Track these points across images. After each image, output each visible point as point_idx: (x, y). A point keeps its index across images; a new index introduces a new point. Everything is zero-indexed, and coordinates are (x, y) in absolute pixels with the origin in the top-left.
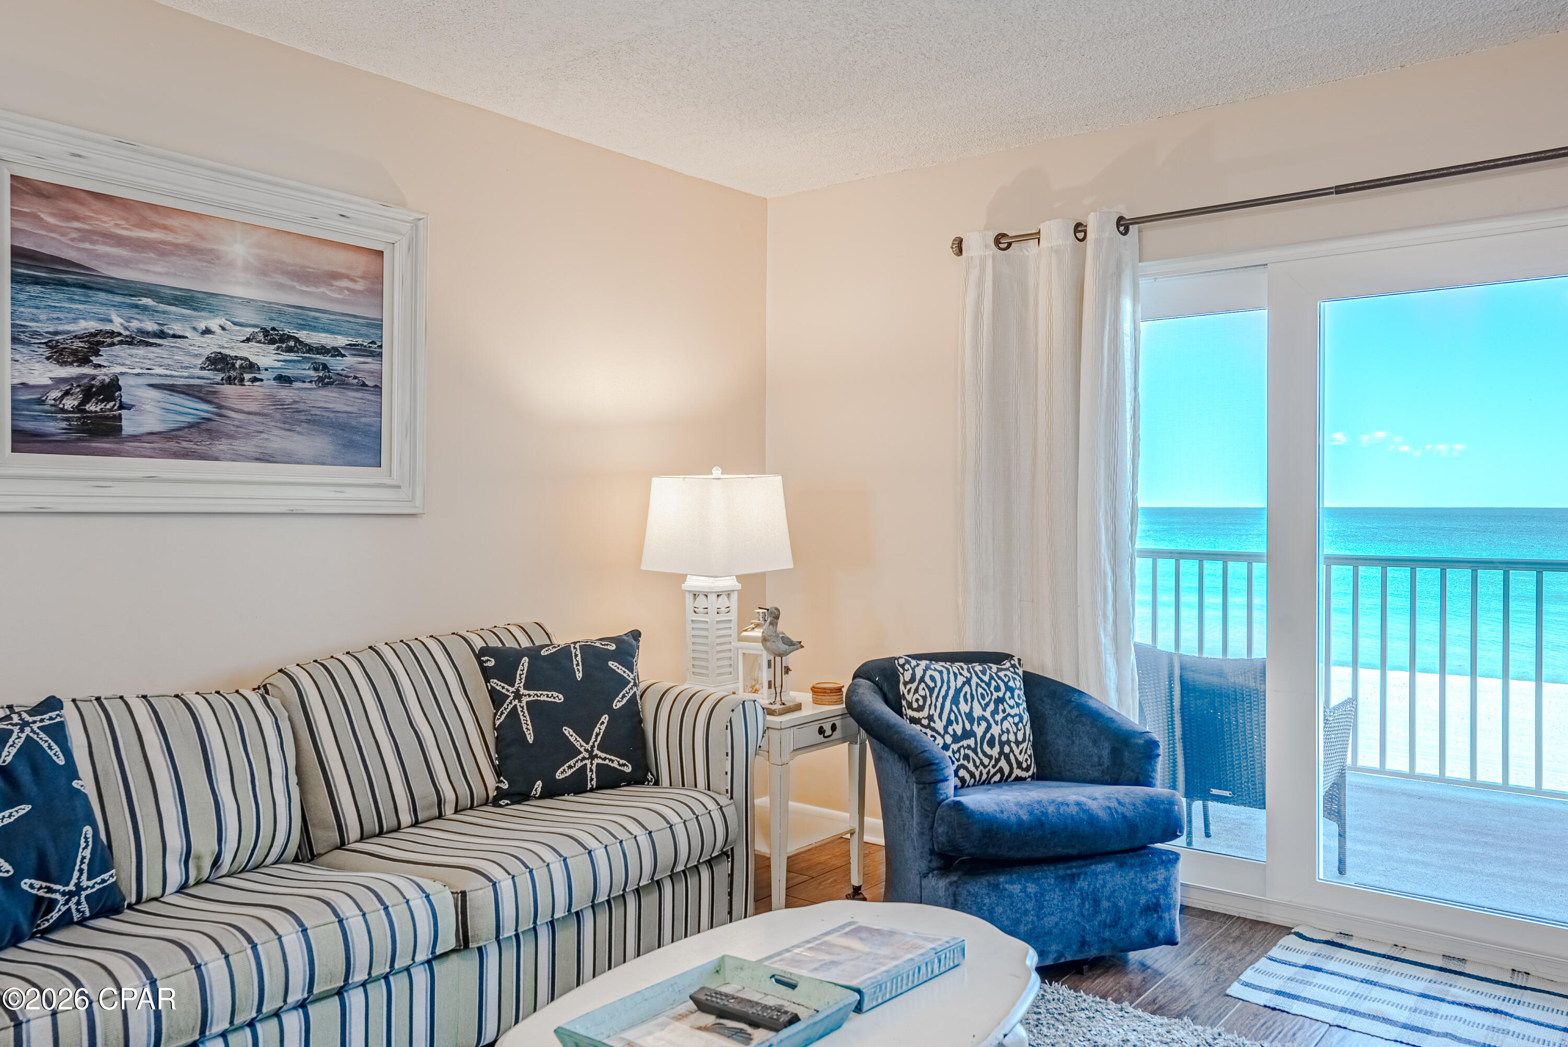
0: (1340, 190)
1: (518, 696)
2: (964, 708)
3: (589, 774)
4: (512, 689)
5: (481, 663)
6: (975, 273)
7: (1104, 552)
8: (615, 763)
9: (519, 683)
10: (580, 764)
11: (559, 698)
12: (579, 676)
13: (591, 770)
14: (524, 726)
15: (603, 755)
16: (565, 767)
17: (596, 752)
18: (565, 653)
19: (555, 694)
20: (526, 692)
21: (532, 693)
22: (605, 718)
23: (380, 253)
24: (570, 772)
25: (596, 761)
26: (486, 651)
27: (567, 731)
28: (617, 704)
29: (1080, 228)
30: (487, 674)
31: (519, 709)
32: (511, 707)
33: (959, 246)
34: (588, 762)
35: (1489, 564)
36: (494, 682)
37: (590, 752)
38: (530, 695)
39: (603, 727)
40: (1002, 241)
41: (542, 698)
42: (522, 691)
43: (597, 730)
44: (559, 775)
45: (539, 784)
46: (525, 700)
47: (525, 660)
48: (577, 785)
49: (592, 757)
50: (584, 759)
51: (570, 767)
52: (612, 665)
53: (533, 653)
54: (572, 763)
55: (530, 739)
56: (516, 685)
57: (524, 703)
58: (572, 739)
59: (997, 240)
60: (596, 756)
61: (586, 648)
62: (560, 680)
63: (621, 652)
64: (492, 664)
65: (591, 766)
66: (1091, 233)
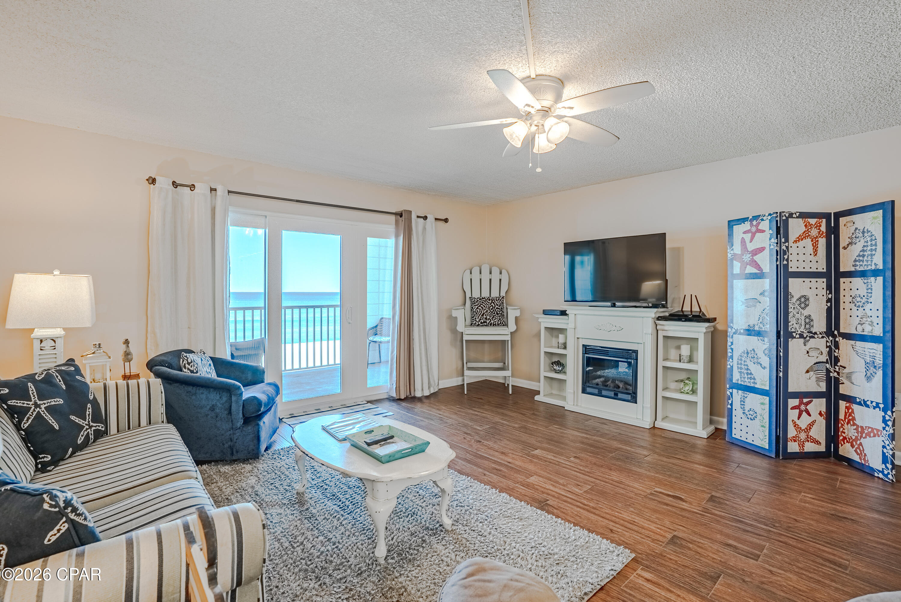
1: (37, 406)
3: (91, 436)
4: (31, 403)
6: (161, 195)
8: (99, 426)
9: (34, 397)
10: (86, 433)
11: (61, 401)
12: (64, 387)
13: (91, 434)
14: (50, 421)
15: (95, 425)
16: (80, 436)
17: (91, 424)
18: (49, 376)
19: (58, 400)
20: (42, 402)
21: (45, 402)
22: (89, 406)
24: (83, 438)
25: (93, 428)
27: (73, 418)
28: (91, 398)
29: (212, 190)
30: (3, 399)
31: (42, 413)
32: (35, 413)
33: (151, 180)
34: (89, 430)
36: (13, 402)
37: (89, 425)
38: (44, 404)
39: (90, 410)
41: (53, 403)
42: (39, 402)
43: (87, 413)
44: (78, 441)
45: (70, 448)
46: (43, 407)
47: (31, 384)
48: (86, 444)
49: (90, 427)
50: (87, 429)
51: (82, 436)
52: (78, 377)
53: (33, 378)
54: (82, 433)
55: (57, 427)
56: (33, 400)
57: (43, 409)
58: (77, 421)
59: (174, 183)
60: (92, 426)
61: (59, 372)
62: (55, 392)
63: (78, 371)
64: (7, 391)
65: (91, 432)
66: (219, 192)
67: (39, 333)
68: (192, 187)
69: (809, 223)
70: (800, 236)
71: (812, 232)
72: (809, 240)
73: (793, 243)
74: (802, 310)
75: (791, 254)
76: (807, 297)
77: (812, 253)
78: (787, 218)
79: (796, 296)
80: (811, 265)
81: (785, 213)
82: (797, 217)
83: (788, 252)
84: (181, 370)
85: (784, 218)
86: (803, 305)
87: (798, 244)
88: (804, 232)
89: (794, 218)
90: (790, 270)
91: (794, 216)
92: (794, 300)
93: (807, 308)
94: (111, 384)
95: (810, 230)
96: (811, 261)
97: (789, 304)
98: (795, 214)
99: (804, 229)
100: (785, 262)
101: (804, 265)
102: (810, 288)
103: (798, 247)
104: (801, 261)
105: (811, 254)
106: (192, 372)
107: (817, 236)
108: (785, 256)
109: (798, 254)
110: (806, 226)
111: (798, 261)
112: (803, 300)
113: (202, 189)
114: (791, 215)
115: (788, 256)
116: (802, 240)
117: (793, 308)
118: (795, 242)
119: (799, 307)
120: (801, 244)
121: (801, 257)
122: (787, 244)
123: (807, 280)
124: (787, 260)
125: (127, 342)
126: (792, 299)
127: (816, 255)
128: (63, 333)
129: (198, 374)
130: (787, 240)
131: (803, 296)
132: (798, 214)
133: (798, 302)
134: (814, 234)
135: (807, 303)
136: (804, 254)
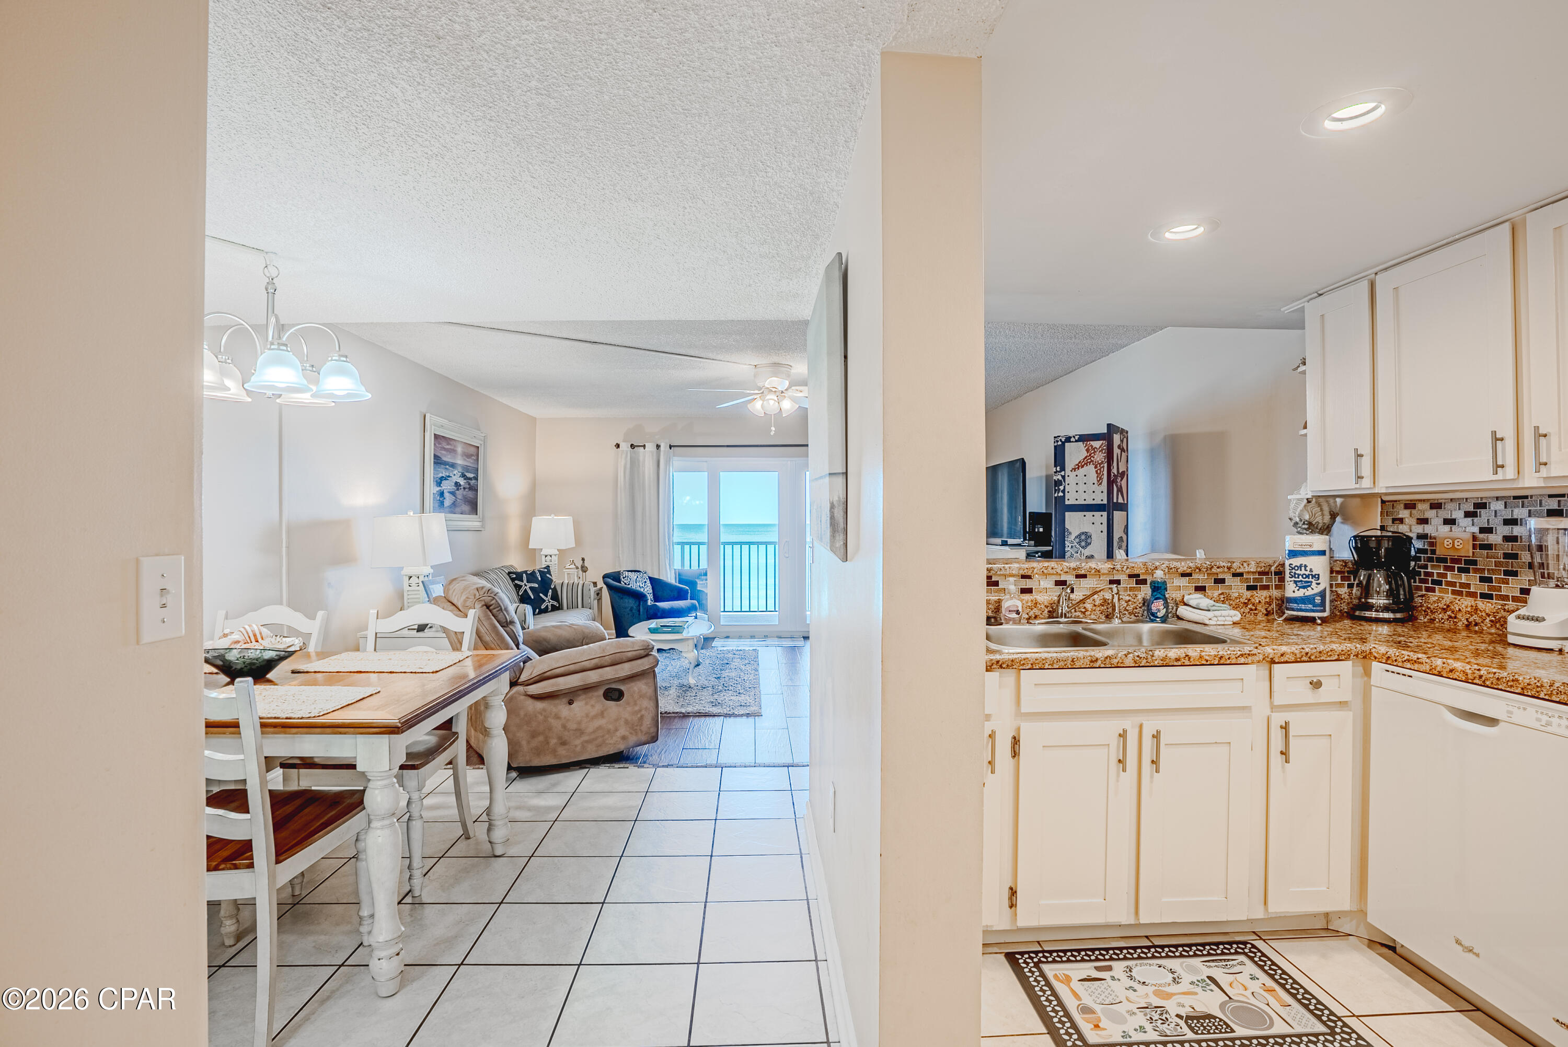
0: (728, 446)
1: (526, 585)
2: (638, 584)
3: (549, 607)
4: (523, 583)
5: (510, 577)
6: (624, 456)
7: (667, 540)
8: (555, 603)
9: (525, 581)
10: (547, 604)
11: (537, 586)
12: (540, 579)
14: (530, 594)
15: (551, 602)
16: (543, 605)
18: (533, 573)
19: (535, 584)
22: (550, 591)
23: (478, 447)
24: (545, 607)
26: (509, 573)
27: (541, 595)
28: (552, 587)
29: (658, 447)
30: (513, 580)
31: (528, 589)
32: (523, 588)
33: (618, 446)
35: (737, 543)
36: (516, 582)
37: (549, 600)
38: (529, 585)
39: (549, 594)
40: (632, 446)
41: (533, 585)
44: (542, 608)
45: (537, 610)
47: (524, 575)
48: (546, 611)
49: (549, 602)
50: (547, 602)
52: (548, 575)
53: (526, 572)
54: (545, 604)
55: (533, 597)
57: (529, 587)
58: (543, 597)
59: (632, 445)
61: (539, 571)
62: (535, 580)
63: (549, 572)
64: (515, 576)
65: (549, 604)
66: (662, 448)
67: (544, 552)
68: (644, 446)
69: (1092, 446)
70: (1080, 462)
71: (1096, 457)
72: (1092, 467)
73: (1071, 471)
74: (1083, 550)
75: (1068, 484)
76: (1088, 534)
77: (1096, 482)
78: (1063, 443)
79: (1075, 533)
80: (1094, 496)
81: (1060, 438)
82: (1076, 441)
83: (1065, 482)
84: (620, 583)
85: (1060, 443)
86: (1083, 544)
87: (1077, 472)
88: (1086, 457)
89: (1073, 442)
90: (1067, 503)
91: (1073, 439)
92: (1072, 537)
93: (1088, 548)
94: (566, 582)
95: (1092, 455)
96: (1094, 492)
97: (1066, 542)
98: (1074, 437)
99: (1085, 454)
100: (1061, 494)
101: (1085, 496)
102: (1093, 523)
103: (1077, 476)
104: (1081, 492)
105: (1094, 484)
106: (625, 584)
107: (1102, 462)
108: (1060, 487)
109: (1077, 484)
110: (1087, 450)
111: (1077, 492)
112: (1083, 537)
113: (650, 447)
114: (1068, 439)
115: (1064, 487)
116: (1083, 467)
117: (1070, 547)
118: (1074, 469)
119: (1078, 546)
120: (1081, 471)
121: (1082, 487)
122: (1063, 473)
123: (1089, 514)
124: (1064, 491)
125: (583, 560)
126: (1070, 536)
127: (1101, 484)
128: (558, 553)
129: (630, 586)
130: (1063, 469)
131: (1083, 533)
132: (1077, 438)
133: (1077, 540)
134: (1098, 459)
135: (1089, 541)
136: (1085, 483)
